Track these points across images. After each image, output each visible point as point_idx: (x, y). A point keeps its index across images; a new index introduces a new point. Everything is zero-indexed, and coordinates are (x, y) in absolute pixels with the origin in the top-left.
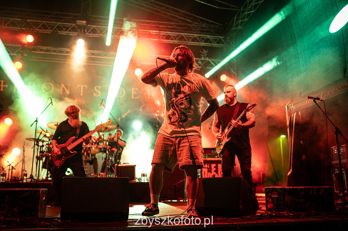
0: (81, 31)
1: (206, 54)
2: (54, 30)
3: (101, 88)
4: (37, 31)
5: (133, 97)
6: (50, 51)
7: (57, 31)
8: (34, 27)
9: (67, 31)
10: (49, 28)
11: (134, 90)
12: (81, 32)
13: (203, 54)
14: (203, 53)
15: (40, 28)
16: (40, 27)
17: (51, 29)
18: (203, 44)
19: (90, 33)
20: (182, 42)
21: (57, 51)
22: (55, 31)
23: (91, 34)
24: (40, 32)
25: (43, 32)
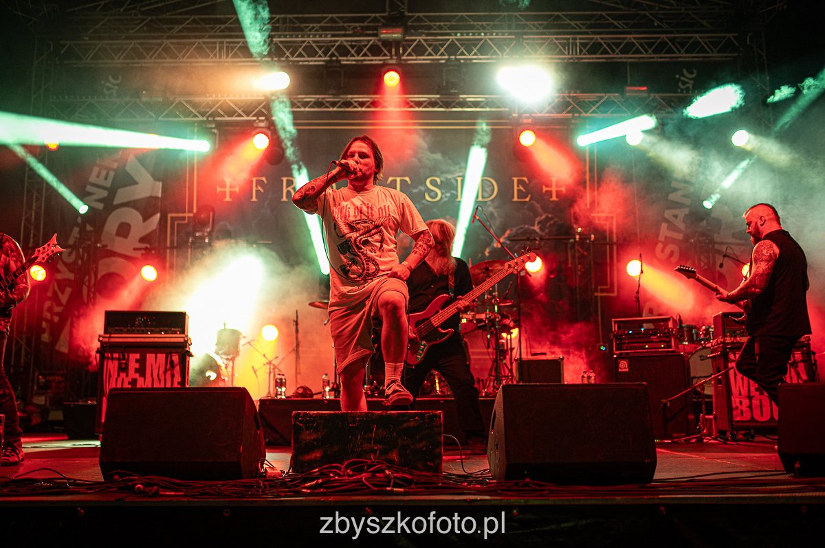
0: (390, 52)
1: (692, 82)
2: (330, 56)
3: (441, 182)
4: (295, 61)
5: (516, 199)
6: (324, 104)
7: (337, 57)
8: (288, 54)
9: (361, 55)
10: (320, 53)
11: (520, 182)
12: (391, 56)
13: (684, 83)
14: (682, 78)
15: (300, 55)
16: (300, 52)
17: (325, 54)
18: (684, 56)
19: (410, 55)
20: (630, 56)
21: (339, 104)
22: (334, 58)
23: (414, 58)
24: (301, 63)
25: (306, 63)
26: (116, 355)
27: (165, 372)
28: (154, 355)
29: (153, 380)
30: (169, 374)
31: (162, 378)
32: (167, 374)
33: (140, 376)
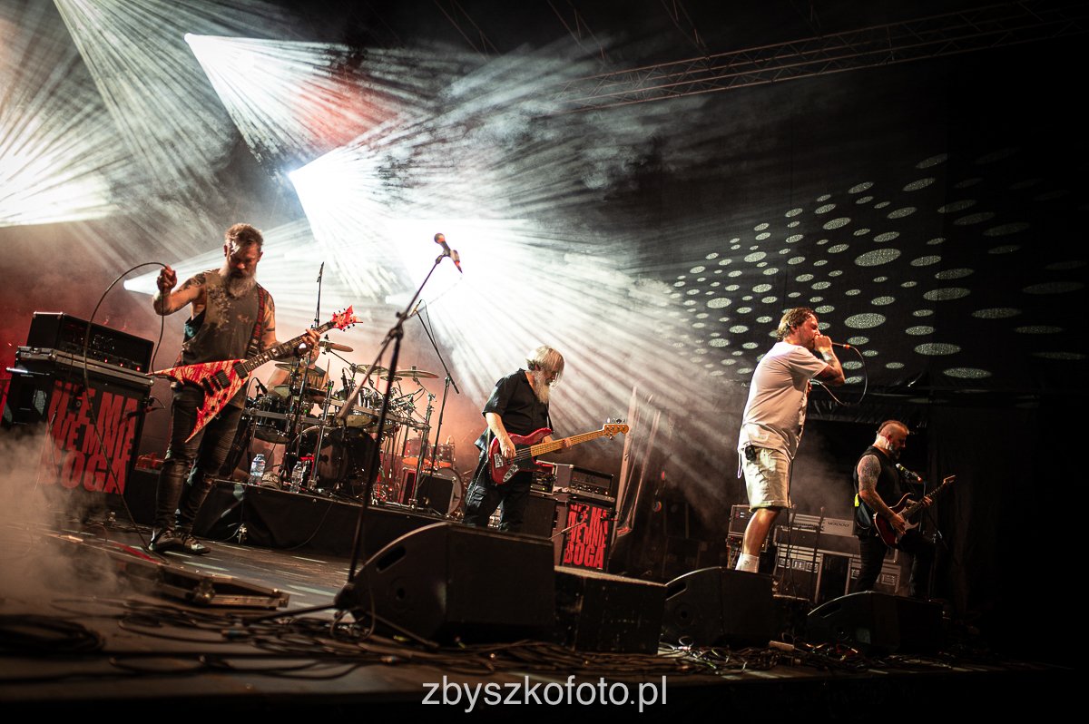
26: (69, 386)
27: (120, 423)
28: (111, 395)
29: (105, 430)
30: (123, 424)
31: (115, 431)
32: (121, 425)
33: (90, 423)
